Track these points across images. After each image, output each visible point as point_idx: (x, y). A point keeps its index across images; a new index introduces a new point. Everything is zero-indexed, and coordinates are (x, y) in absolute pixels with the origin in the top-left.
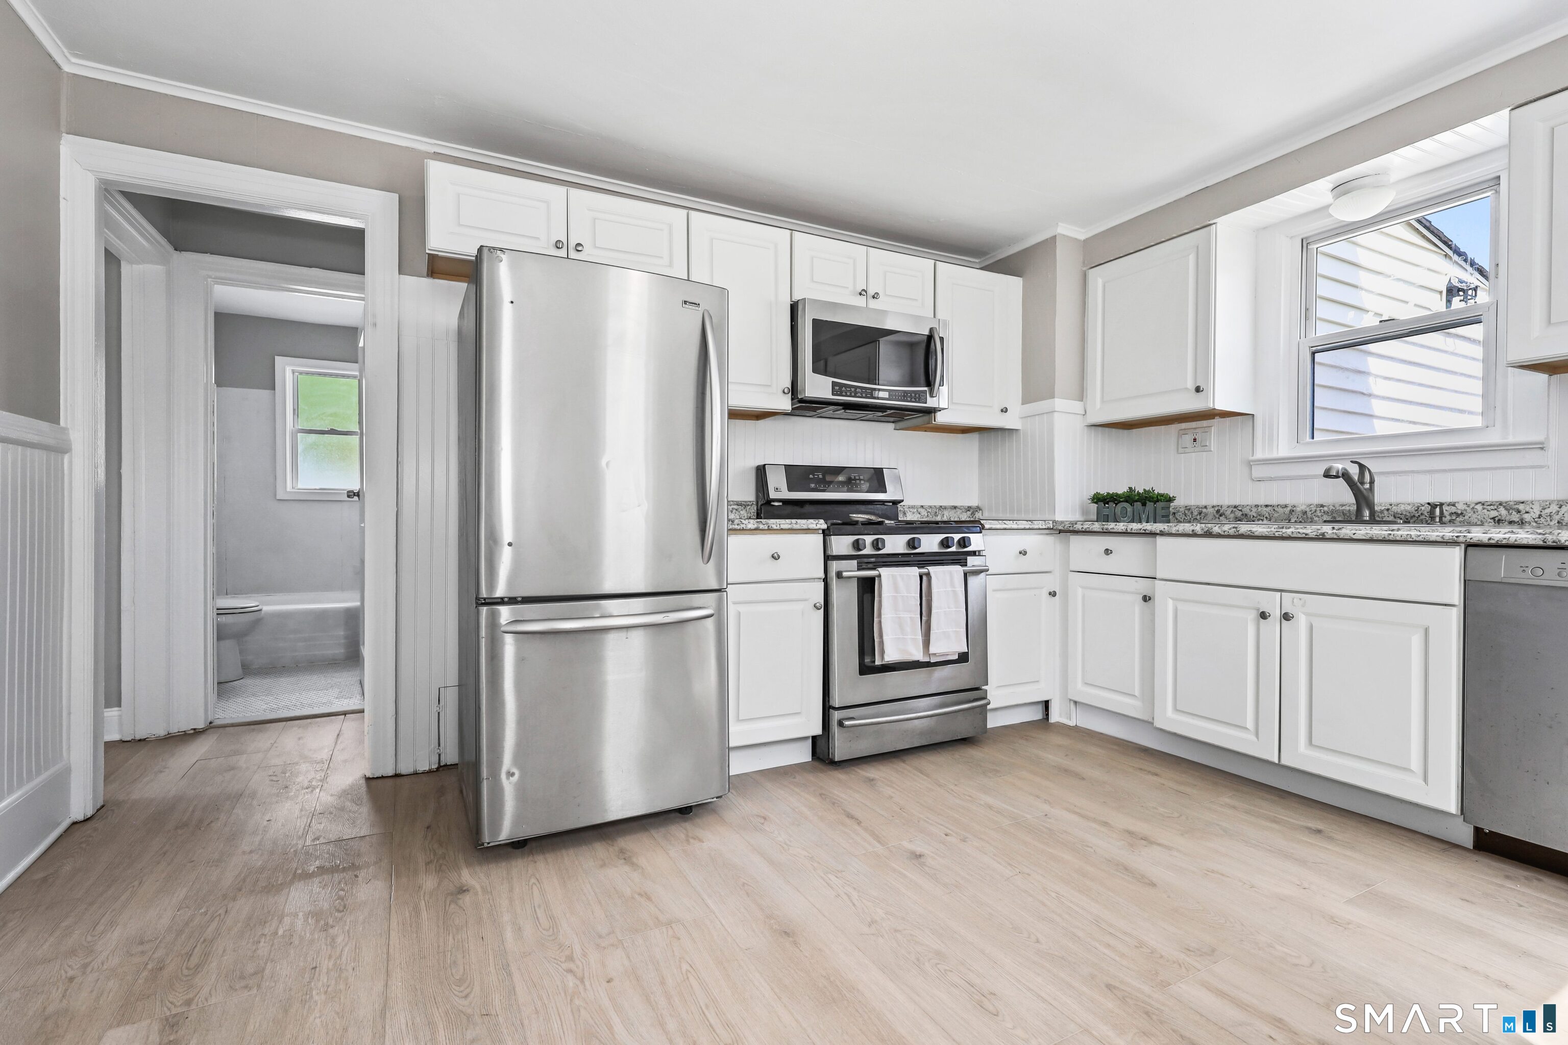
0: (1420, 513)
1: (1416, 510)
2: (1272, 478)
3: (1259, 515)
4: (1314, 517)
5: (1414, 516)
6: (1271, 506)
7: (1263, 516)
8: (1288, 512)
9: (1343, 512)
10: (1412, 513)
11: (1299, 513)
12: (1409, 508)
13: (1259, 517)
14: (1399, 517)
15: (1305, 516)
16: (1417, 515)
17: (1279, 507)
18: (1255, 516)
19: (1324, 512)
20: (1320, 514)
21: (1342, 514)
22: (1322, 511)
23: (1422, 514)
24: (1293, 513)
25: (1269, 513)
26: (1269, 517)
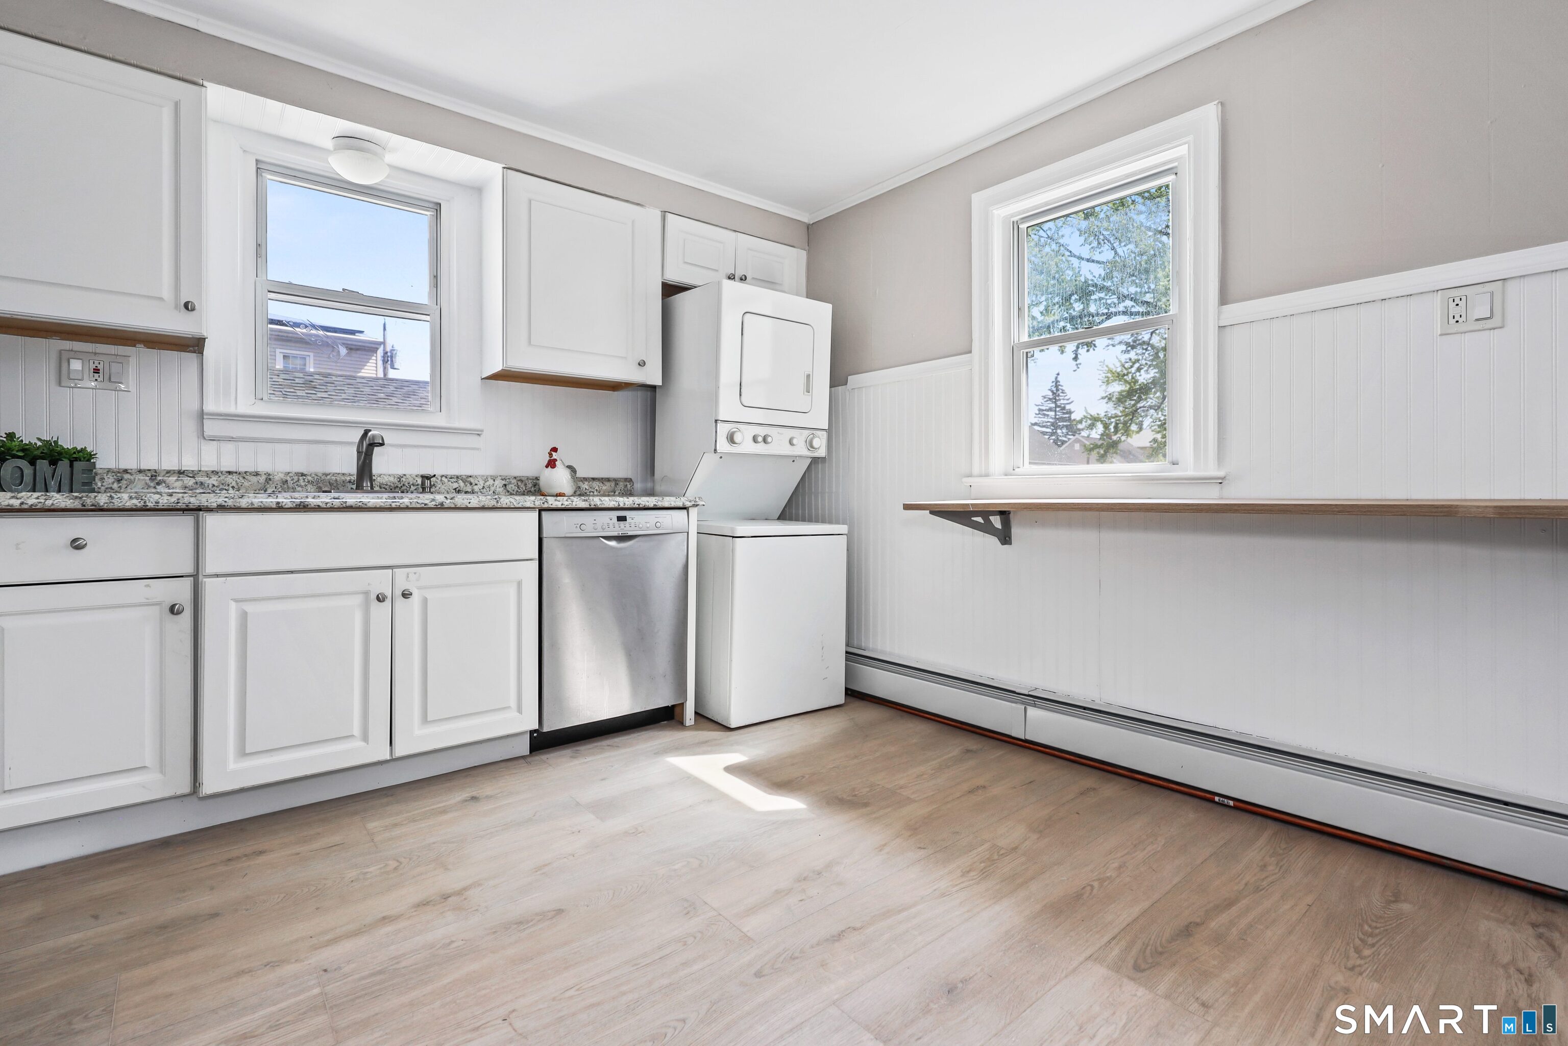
0: (402, 483)
1: (399, 481)
2: (233, 438)
3: (223, 484)
4: (297, 487)
5: (397, 487)
6: (236, 473)
7: (229, 485)
8: (264, 481)
9: (329, 482)
10: (396, 483)
11: (278, 483)
12: (392, 479)
13: (221, 487)
14: (384, 488)
15: (285, 486)
16: (400, 486)
17: (248, 474)
18: (216, 485)
19: (309, 482)
20: (303, 484)
21: (328, 484)
22: (306, 480)
23: (404, 485)
24: (271, 482)
25: (236, 481)
26: (236, 487)
